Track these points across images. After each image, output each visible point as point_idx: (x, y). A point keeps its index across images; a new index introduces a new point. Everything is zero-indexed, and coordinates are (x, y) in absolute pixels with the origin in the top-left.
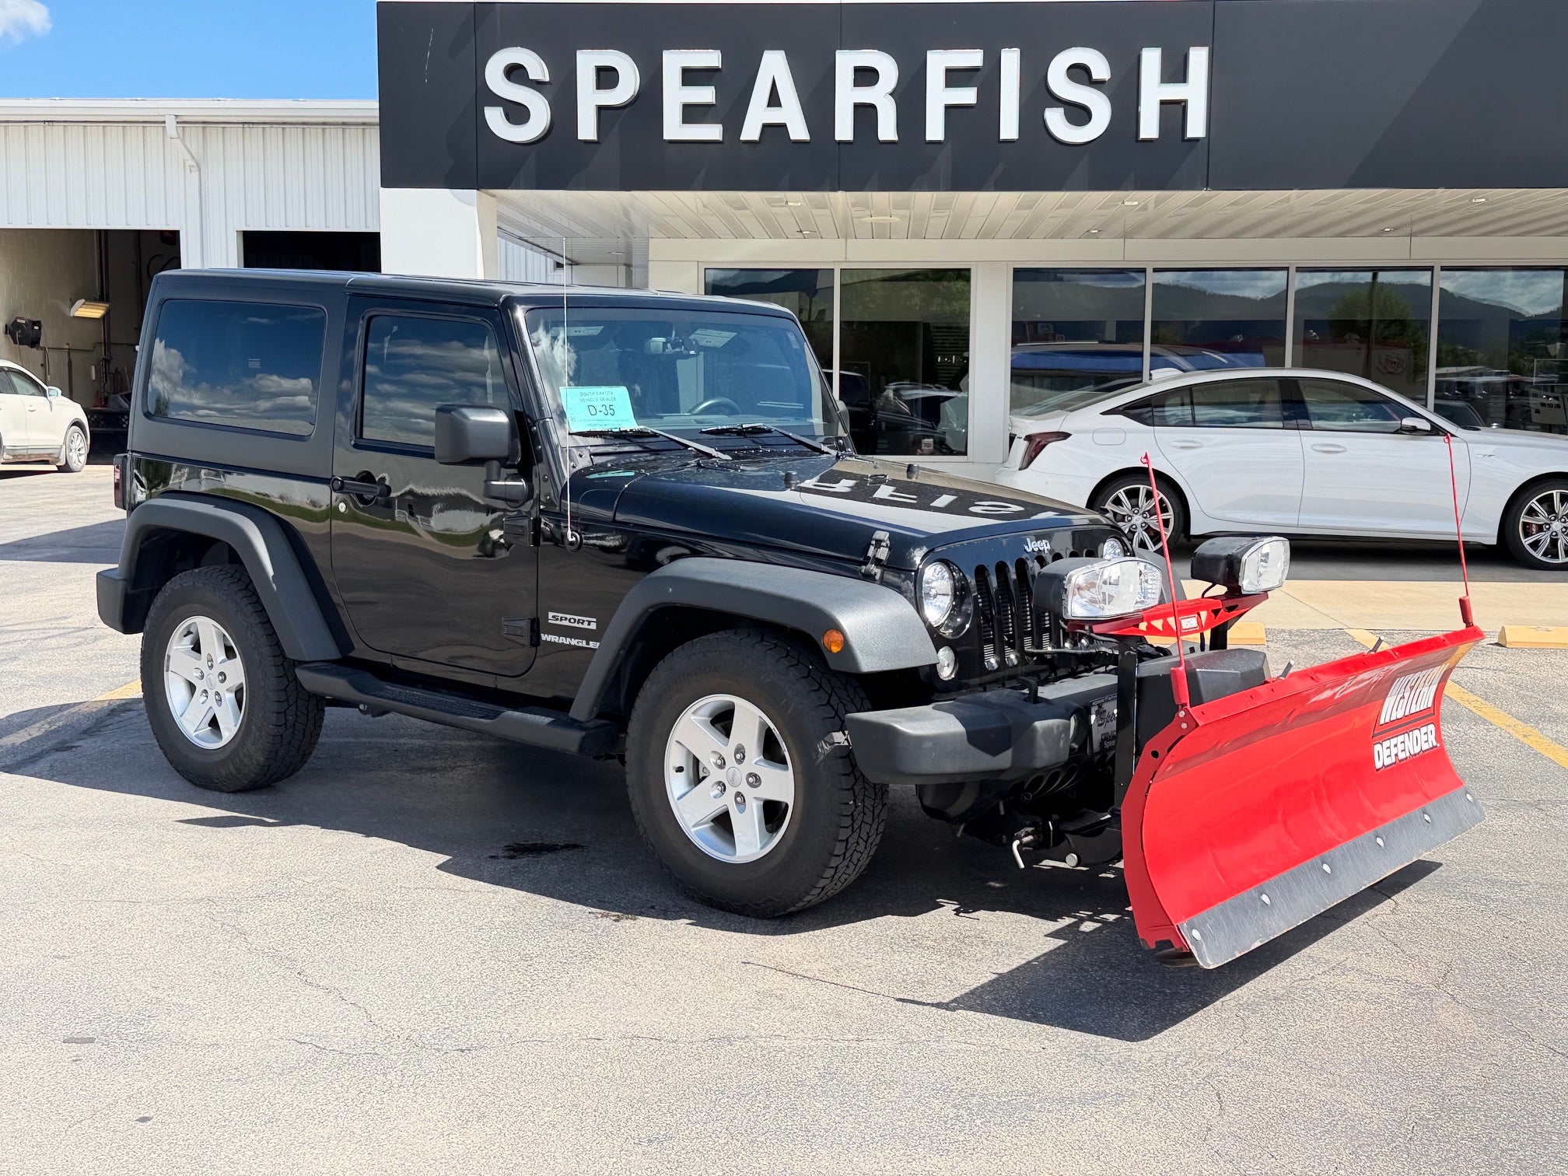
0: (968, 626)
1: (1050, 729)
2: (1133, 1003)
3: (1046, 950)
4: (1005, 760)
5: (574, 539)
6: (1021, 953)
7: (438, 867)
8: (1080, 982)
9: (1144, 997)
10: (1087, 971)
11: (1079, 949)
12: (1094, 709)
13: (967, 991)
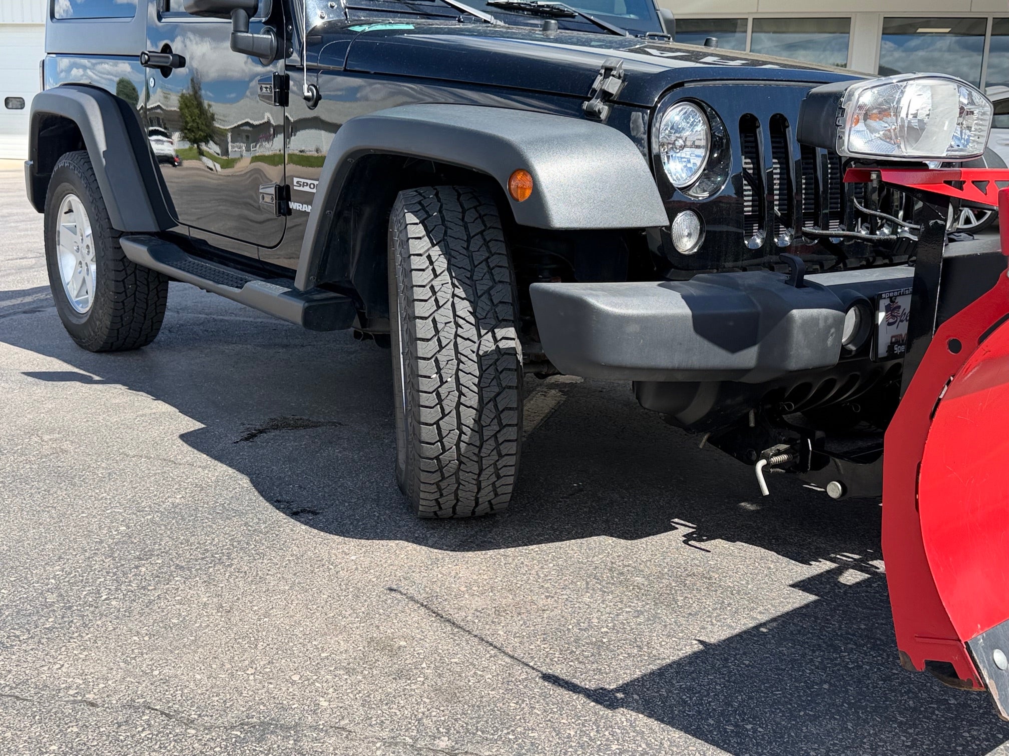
0: (723, 187)
1: (814, 320)
2: (895, 721)
3: (788, 608)
4: (748, 357)
5: (310, 94)
6: (752, 609)
7: (183, 437)
8: (824, 669)
9: (915, 709)
10: (836, 649)
11: (835, 609)
12: (883, 303)
13: (655, 668)
